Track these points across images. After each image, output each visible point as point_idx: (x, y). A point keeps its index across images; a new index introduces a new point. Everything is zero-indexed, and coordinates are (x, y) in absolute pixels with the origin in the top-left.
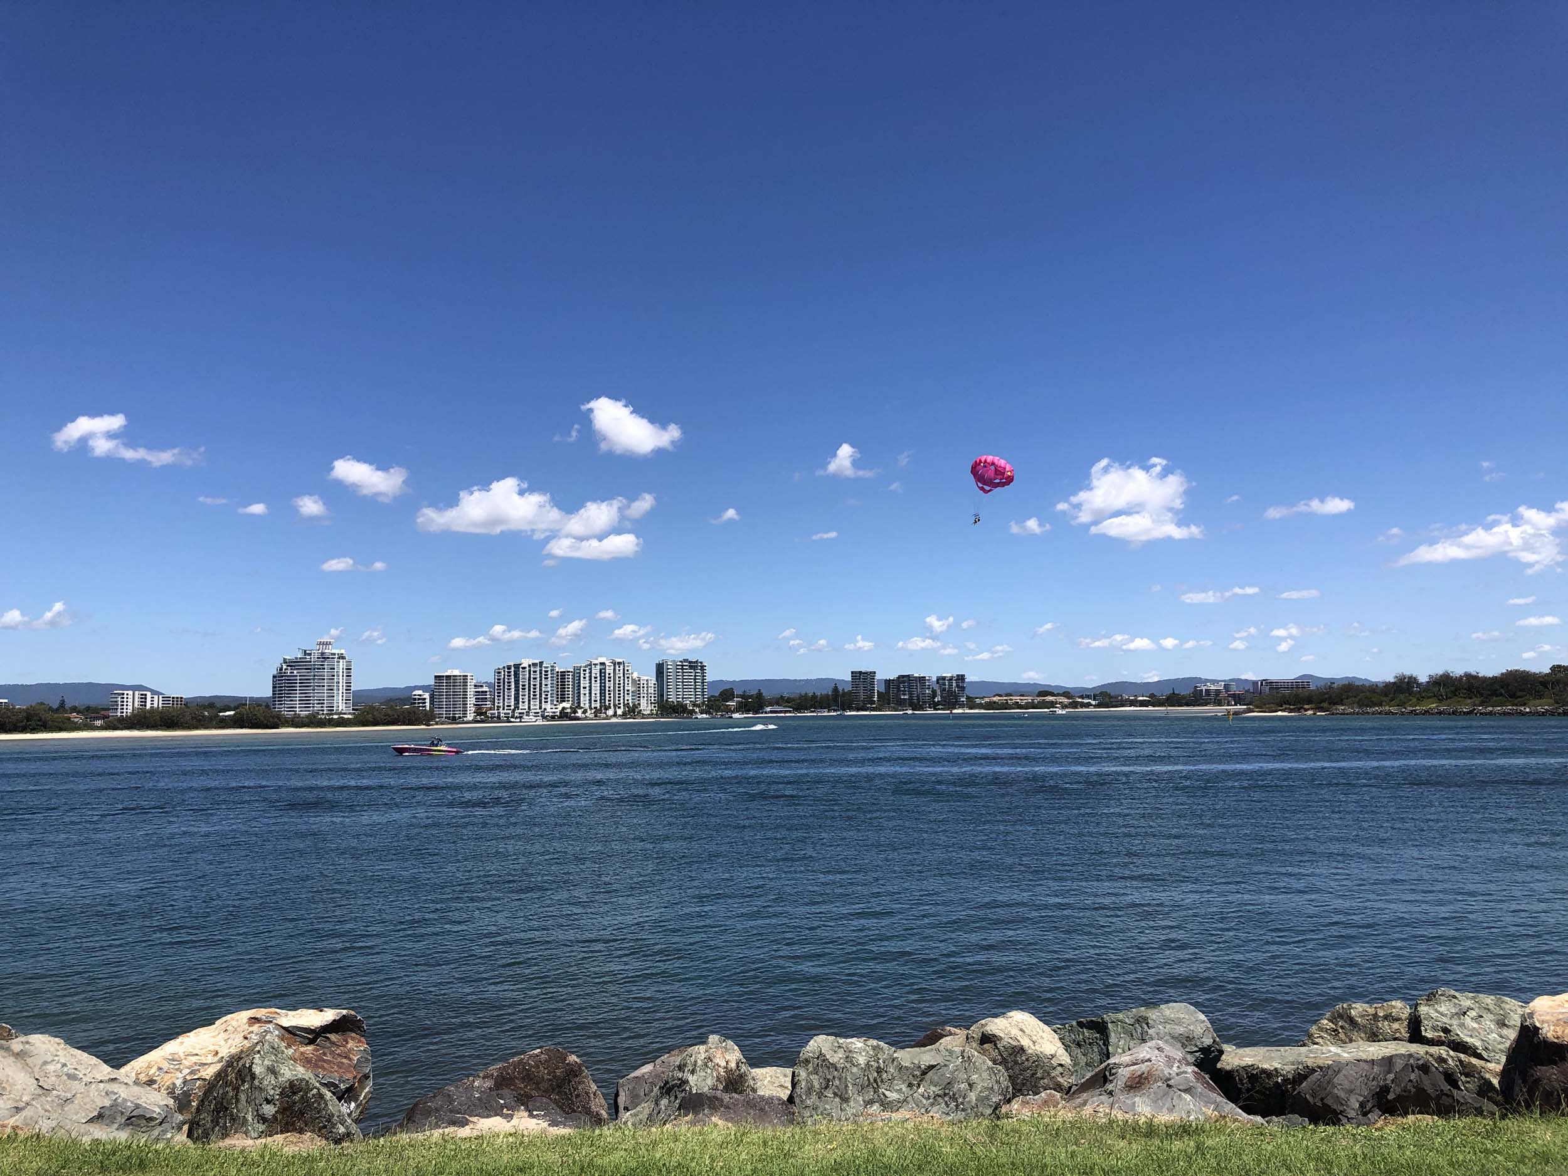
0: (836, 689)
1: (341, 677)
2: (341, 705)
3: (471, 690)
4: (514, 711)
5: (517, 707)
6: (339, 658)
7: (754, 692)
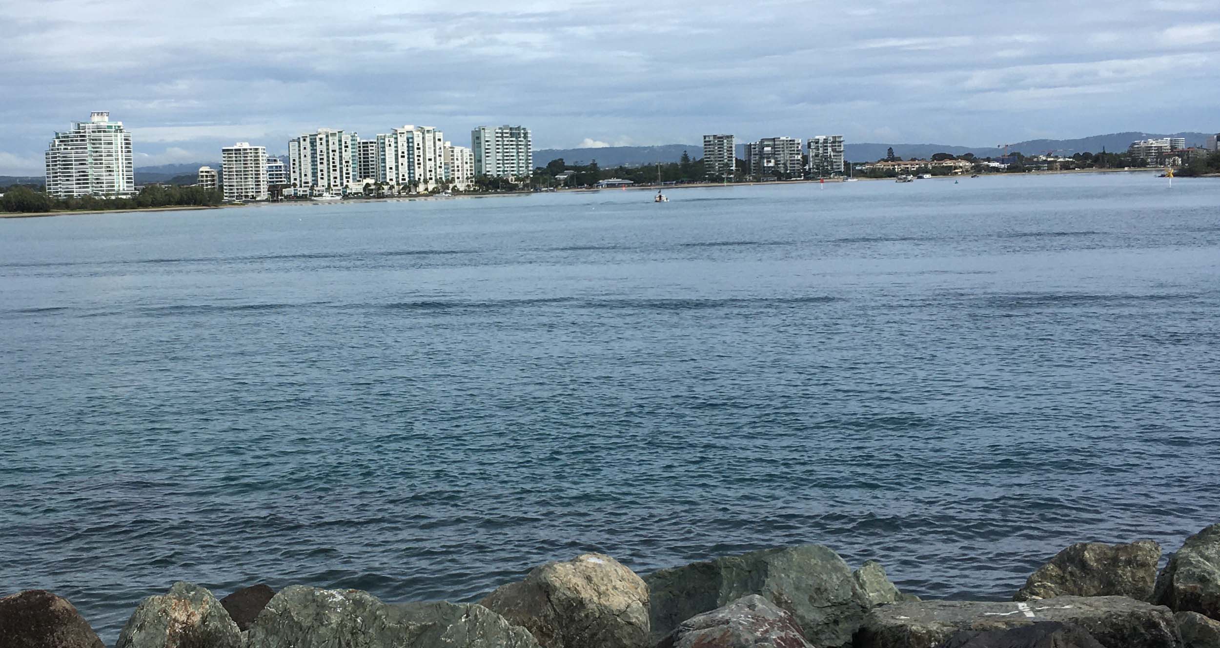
0: (685, 158)
1: (120, 153)
2: (122, 185)
3: (264, 166)
4: (312, 188)
5: (315, 183)
6: (116, 131)
7: (588, 163)
